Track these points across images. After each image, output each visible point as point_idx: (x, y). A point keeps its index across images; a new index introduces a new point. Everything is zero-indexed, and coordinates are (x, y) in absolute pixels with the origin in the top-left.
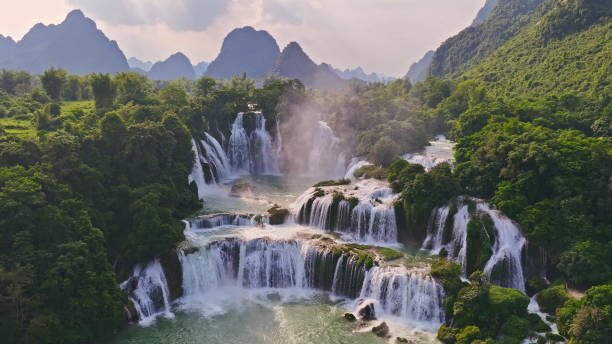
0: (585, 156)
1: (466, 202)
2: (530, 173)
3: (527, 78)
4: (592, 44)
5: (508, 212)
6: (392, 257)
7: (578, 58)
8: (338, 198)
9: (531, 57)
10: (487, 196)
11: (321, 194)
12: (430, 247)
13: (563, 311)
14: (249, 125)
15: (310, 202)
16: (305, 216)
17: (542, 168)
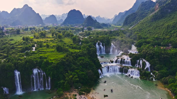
0: (159, 53)
1: (141, 59)
2: (151, 55)
3: (148, 30)
4: (162, 23)
5: (148, 61)
6: (131, 68)
7: (159, 27)
8: (122, 59)
9: (149, 25)
10: (144, 58)
11: (118, 58)
12: (136, 66)
13: (155, 74)
14: (99, 44)
15: (117, 59)
16: (116, 62)
17: (153, 55)
